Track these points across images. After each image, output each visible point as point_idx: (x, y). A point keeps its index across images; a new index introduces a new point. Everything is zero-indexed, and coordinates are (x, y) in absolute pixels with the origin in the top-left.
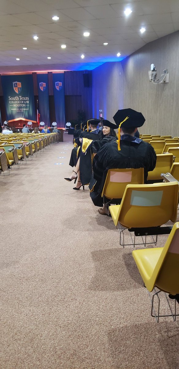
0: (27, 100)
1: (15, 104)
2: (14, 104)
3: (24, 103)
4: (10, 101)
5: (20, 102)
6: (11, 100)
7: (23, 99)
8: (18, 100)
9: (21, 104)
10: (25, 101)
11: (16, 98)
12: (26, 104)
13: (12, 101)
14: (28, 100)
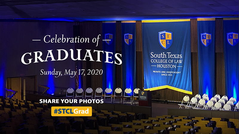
0: (179, 59)
1: (160, 64)
2: (158, 63)
3: (173, 64)
4: (152, 58)
5: (168, 61)
6: (154, 58)
7: (174, 56)
8: (165, 59)
9: (170, 64)
10: (176, 59)
11: (163, 56)
12: (178, 64)
13: (156, 59)
14: (181, 59)
